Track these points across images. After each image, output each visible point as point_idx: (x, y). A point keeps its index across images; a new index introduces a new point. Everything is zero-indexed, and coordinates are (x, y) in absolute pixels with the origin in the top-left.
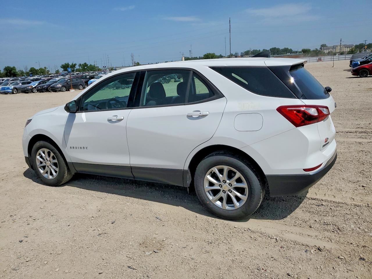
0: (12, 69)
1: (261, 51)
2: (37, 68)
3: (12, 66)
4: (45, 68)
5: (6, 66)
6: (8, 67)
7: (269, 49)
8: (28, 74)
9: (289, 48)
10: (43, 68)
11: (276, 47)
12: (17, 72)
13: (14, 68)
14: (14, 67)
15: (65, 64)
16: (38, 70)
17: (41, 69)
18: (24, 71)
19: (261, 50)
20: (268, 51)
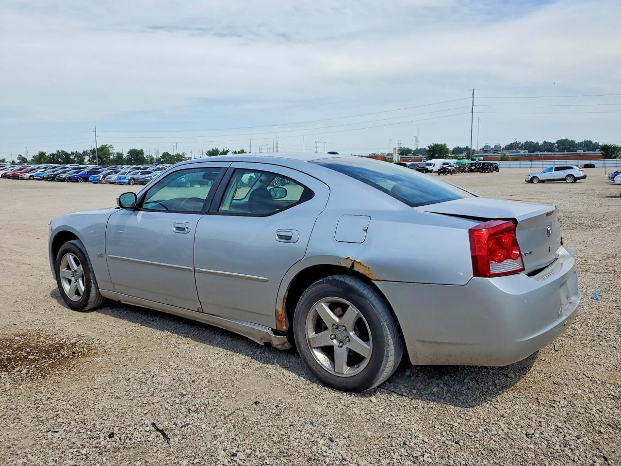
0: (139, 153)
1: (540, 145)
2: (172, 153)
3: (139, 149)
4: (183, 153)
5: (131, 149)
6: (134, 149)
7: (555, 142)
8: (159, 161)
9: (594, 142)
10: (181, 154)
11: (569, 139)
12: (144, 158)
13: (141, 152)
14: (142, 150)
15: (213, 150)
16: (174, 157)
17: (178, 155)
18: (155, 157)
19: (541, 142)
20: (554, 144)
